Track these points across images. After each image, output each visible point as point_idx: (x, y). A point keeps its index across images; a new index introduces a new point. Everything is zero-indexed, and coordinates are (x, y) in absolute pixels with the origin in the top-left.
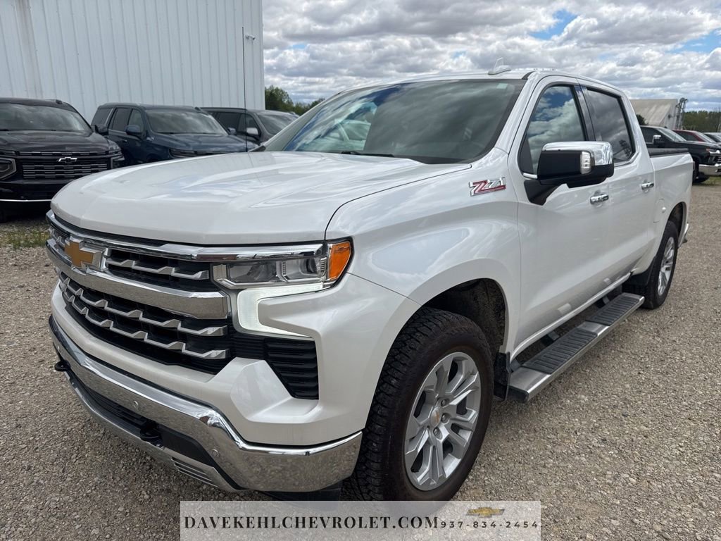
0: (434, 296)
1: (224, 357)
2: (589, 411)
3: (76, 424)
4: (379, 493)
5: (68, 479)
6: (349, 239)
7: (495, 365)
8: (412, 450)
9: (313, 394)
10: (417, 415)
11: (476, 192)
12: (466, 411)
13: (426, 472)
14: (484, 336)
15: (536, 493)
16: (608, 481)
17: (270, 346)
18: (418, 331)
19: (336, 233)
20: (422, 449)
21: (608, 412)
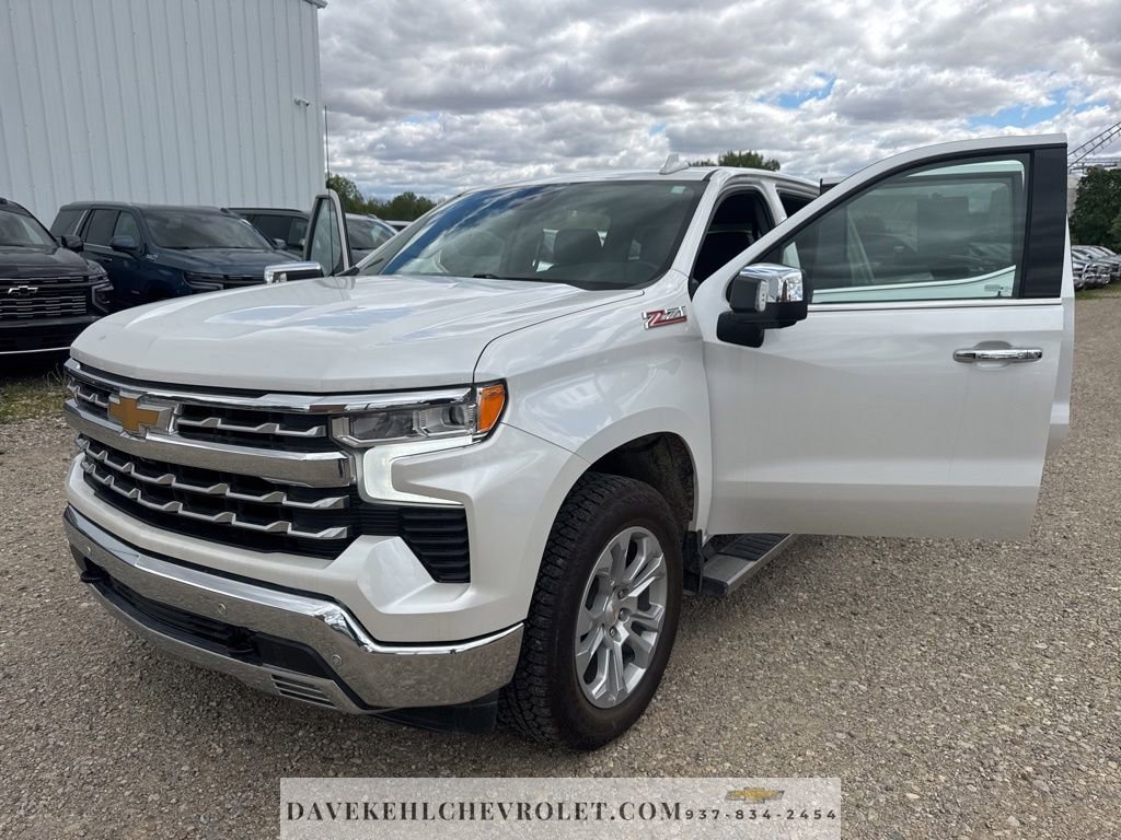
0: (606, 453)
1: (344, 536)
2: (810, 611)
3: (96, 668)
4: (545, 707)
5: (100, 738)
6: (503, 382)
7: (684, 548)
8: (583, 653)
9: (464, 576)
10: (589, 606)
11: (652, 324)
12: (650, 606)
13: (602, 682)
14: (669, 507)
15: (743, 710)
16: (832, 690)
17: (407, 517)
18: (587, 499)
19: (486, 374)
20: (596, 653)
21: (833, 611)
